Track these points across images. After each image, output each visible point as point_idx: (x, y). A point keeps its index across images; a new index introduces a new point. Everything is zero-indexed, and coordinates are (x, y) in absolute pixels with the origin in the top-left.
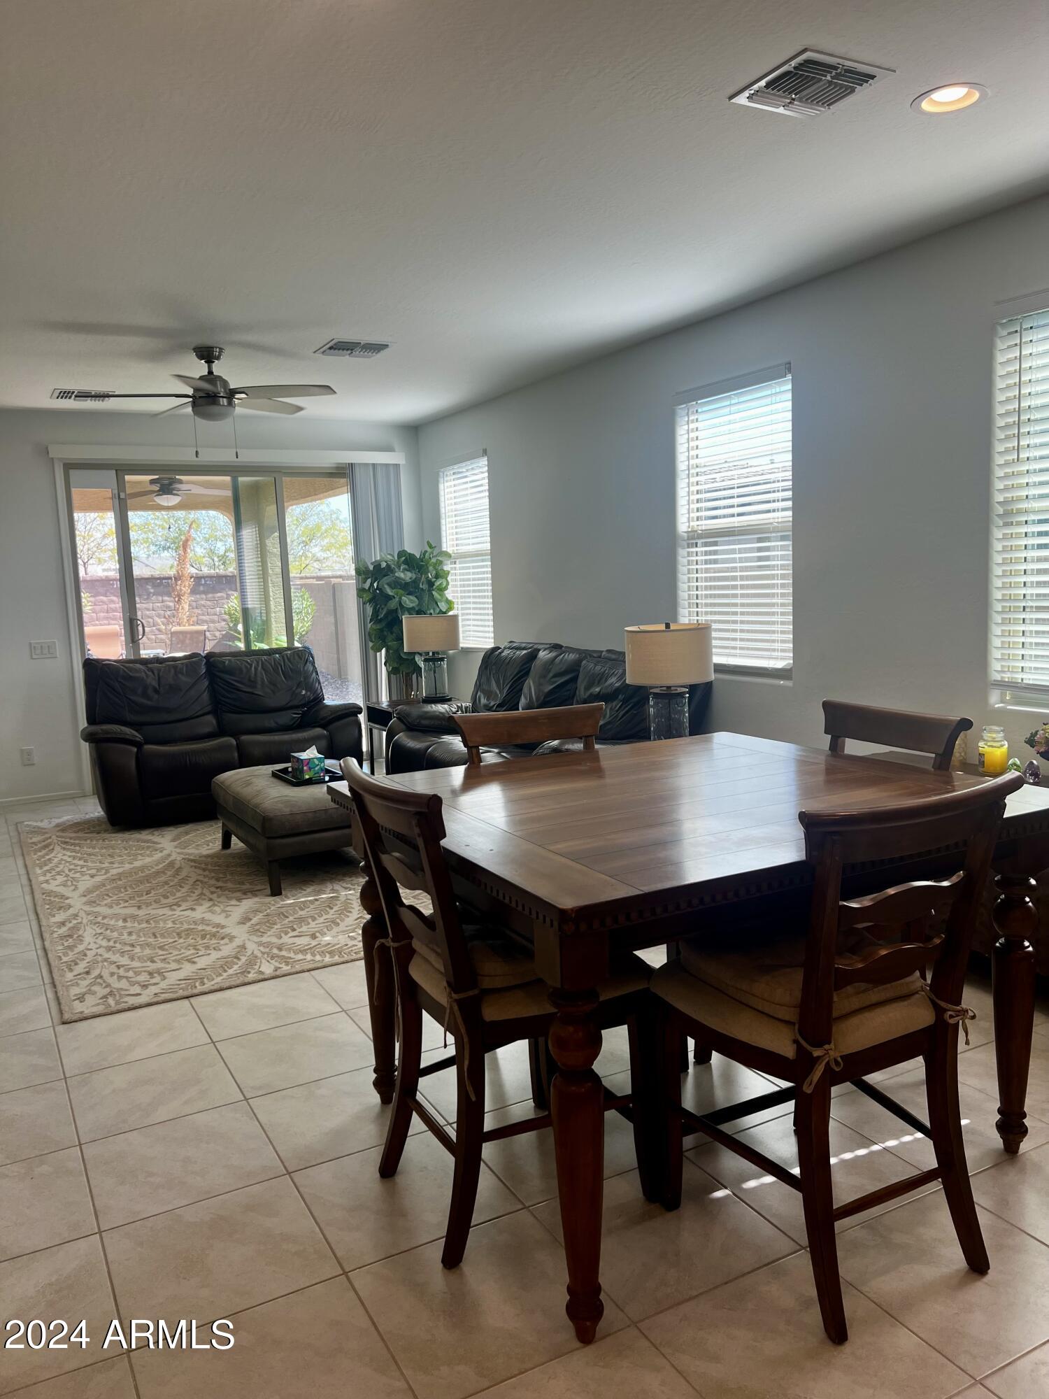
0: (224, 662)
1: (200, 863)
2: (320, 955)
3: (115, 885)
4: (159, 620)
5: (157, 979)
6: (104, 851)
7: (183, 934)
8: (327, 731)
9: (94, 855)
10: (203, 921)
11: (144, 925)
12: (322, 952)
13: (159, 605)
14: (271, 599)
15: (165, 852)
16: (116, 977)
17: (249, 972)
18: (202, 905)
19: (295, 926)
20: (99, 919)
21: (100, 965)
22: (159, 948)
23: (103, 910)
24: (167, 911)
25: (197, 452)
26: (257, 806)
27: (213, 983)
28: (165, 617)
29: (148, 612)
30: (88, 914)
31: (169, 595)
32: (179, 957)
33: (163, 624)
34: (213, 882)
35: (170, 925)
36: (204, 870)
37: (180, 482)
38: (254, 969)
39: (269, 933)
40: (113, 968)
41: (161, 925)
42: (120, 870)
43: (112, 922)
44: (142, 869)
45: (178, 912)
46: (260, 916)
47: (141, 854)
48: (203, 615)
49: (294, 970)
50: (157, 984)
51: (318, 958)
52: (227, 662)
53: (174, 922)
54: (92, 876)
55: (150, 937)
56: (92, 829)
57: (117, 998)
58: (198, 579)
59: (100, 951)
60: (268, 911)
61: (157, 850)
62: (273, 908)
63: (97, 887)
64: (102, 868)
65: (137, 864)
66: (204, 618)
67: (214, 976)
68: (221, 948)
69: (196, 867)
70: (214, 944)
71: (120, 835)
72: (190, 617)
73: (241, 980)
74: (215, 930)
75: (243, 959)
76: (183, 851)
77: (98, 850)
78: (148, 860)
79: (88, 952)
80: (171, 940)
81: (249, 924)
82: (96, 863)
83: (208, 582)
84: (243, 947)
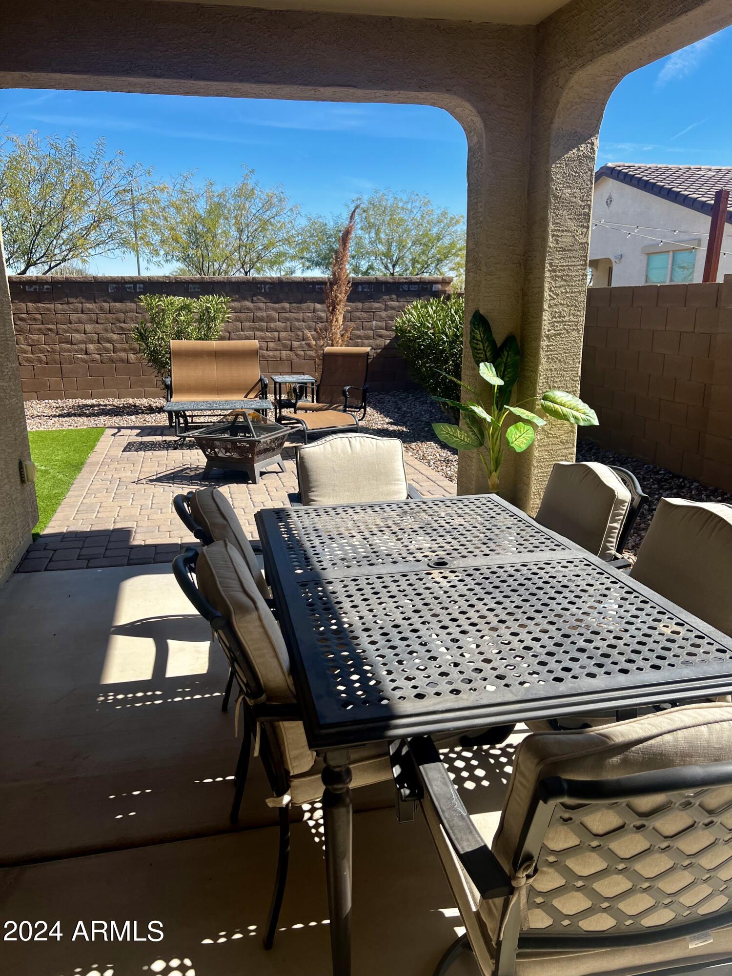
4: (309, 334)
13: (310, 315)
14: (546, 307)
28: (315, 330)
29: (297, 323)
31: (321, 302)
33: (314, 338)
48: (357, 329)
58: (355, 284)
83: (365, 290)
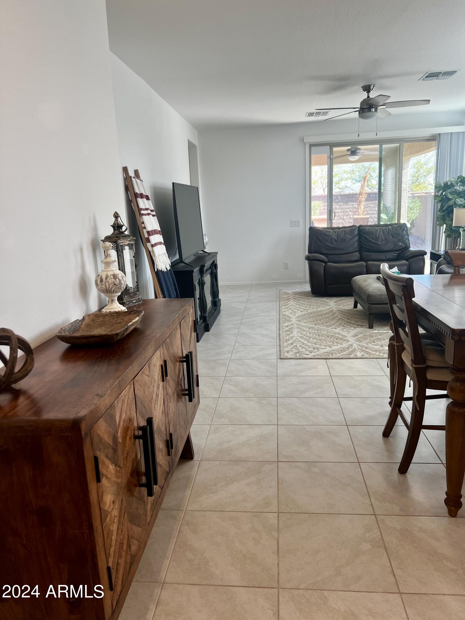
0: (366, 229)
1: (342, 312)
2: (383, 354)
3: (309, 316)
4: (350, 213)
5: (316, 350)
6: (308, 303)
7: (329, 337)
8: (408, 262)
9: (304, 304)
10: (339, 333)
11: (316, 331)
12: (384, 353)
13: (351, 206)
15: (331, 306)
16: (301, 347)
17: (351, 355)
18: (339, 327)
19: (375, 341)
20: (300, 327)
21: (297, 342)
22: (319, 340)
23: (303, 324)
24: (326, 328)
25: (359, 135)
26: (367, 290)
27: (336, 355)
28: (353, 212)
29: (346, 210)
30: (297, 325)
31: (355, 202)
32: (326, 344)
33: (352, 215)
34: (347, 320)
35: (325, 332)
36: (344, 315)
37: (360, 149)
38: (354, 354)
39: (364, 342)
40: (301, 344)
41: (322, 332)
42: (312, 311)
43: (305, 329)
44: (320, 311)
45: (330, 329)
46: (362, 335)
47: (321, 306)
48: (370, 211)
49: (369, 357)
50: (316, 352)
51: (381, 354)
52: (367, 229)
53: (327, 332)
54: (301, 312)
55: (317, 336)
56: (305, 295)
57: (300, 354)
58: (369, 194)
59: (298, 338)
60: (366, 334)
61: (327, 305)
62: (368, 333)
63: (302, 316)
64: (306, 309)
65: (319, 309)
66: (370, 212)
67: (337, 353)
68: (343, 344)
69: (341, 313)
70: (341, 342)
71: (315, 298)
72: (363, 212)
73: (348, 356)
74: (342, 337)
75: (350, 349)
76: (337, 307)
77: (306, 303)
78: (323, 309)
79: (294, 337)
80: (324, 338)
81: (356, 337)
82: (304, 307)
83: (373, 196)
84: (352, 345)
